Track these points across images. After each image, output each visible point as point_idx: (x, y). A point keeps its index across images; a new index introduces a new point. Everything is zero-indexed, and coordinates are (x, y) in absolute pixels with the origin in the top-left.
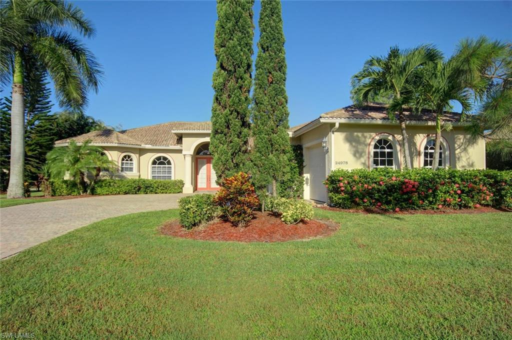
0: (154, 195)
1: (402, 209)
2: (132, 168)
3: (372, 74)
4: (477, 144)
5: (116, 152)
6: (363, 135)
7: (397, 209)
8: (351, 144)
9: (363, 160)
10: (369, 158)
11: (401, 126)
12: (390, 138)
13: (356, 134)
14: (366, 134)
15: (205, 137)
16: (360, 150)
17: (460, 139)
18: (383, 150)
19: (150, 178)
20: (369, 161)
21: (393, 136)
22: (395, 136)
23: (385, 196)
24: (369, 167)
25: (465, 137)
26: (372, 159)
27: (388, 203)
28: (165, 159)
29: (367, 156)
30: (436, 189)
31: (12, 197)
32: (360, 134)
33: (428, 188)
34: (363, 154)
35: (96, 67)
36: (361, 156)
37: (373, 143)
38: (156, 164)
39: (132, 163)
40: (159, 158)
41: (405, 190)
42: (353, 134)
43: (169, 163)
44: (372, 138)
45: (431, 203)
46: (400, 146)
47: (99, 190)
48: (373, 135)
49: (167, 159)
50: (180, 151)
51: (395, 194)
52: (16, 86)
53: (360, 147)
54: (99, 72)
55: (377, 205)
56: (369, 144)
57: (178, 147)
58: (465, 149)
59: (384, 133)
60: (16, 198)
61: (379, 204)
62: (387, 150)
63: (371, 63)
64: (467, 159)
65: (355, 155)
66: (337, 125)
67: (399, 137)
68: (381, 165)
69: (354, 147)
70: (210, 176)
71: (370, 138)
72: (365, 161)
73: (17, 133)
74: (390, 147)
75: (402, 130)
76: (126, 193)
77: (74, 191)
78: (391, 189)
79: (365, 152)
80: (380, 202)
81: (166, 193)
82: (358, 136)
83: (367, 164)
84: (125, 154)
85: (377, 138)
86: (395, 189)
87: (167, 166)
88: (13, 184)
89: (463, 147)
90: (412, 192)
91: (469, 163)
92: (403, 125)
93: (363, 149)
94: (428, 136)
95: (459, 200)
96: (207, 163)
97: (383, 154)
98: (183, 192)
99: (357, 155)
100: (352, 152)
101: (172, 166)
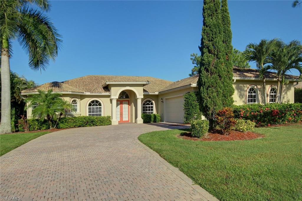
0: (95, 127)
1: (271, 125)
2: (77, 109)
3: (250, 53)
4: (291, 90)
5: (69, 98)
6: (243, 86)
7: (269, 125)
8: (238, 91)
9: (243, 99)
10: (246, 98)
11: (263, 81)
12: (255, 87)
13: (240, 85)
14: (244, 85)
15: (125, 87)
16: (242, 94)
17: (284, 87)
18: (252, 94)
19: (88, 115)
20: (246, 100)
21: (257, 86)
22: (258, 86)
23: (263, 118)
24: (246, 103)
25: (286, 86)
26: (247, 99)
27: (264, 122)
28: (97, 102)
29: (245, 97)
30: (286, 113)
31: (4, 133)
32: (242, 85)
33: (283, 113)
34: (244, 96)
35: (58, 36)
36: (242, 97)
37: (248, 90)
38: (91, 106)
39: (77, 106)
40: (93, 102)
41: (273, 115)
42: (239, 85)
43: (100, 104)
44: (247, 87)
45: (282, 121)
46: (260, 91)
47: (61, 125)
48: (248, 85)
49: (99, 102)
50: (109, 96)
51: (269, 117)
52: (4, 50)
53: (242, 92)
54: (59, 40)
55: (259, 123)
56: (246, 91)
57: (107, 93)
58: (286, 93)
59: (253, 85)
60: (8, 133)
61: (260, 122)
62: (253, 94)
63: (250, 46)
64: (287, 98)
65: (240, 97)
66: (235, 81)
67: (259, 87)
68: (251, 102)
69: (239, 92)
70: (122, 113)
71: (246, 87)
72: (244, 100)
73: (6, 86)
74: (255, 92)
75: (264, 83)
76: (80, 126)
77: (44, 127)
78: (266, 114)
79: (244, 95)
80: (260, 121)
81: (102, 125)
82: (241, 86)
83: (245, 101)
84: (73, 99)
85: (250, 87)
86: (268, 114)
87: (98, 107)
88: (5, 123)
89: (285, 91)
90: (276, 115)
91: (287, 100)
92: (264, 81)
93: (244, 93)
94: (271, 86)
95: (294, 119)
96: (120, 104)
97: (251, 96)
98: (112, 124)
99: (241, 97)
100: (239, 95)
101: (102, 107)
